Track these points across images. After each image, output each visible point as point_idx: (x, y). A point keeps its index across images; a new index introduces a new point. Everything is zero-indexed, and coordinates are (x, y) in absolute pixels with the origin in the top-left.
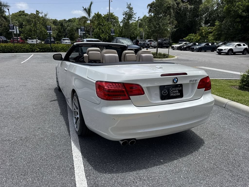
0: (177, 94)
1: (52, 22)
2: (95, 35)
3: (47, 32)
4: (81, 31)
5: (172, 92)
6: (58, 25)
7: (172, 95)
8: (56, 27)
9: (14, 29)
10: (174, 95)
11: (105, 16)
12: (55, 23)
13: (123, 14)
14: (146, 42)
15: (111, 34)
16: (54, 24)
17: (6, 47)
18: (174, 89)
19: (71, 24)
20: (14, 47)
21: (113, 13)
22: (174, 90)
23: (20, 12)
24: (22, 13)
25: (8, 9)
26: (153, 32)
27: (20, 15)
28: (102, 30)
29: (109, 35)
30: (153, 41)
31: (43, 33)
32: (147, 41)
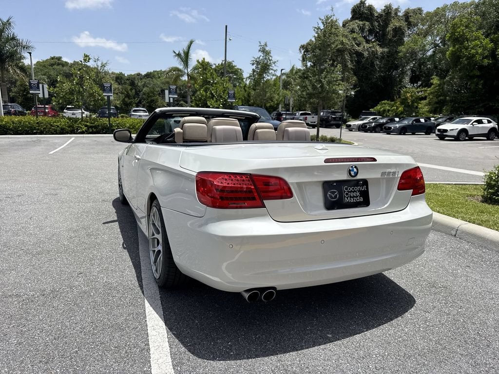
0: (358, 199)
1: (114, 79)
2: (198, 102)
3: (104, 94)
4: (170, 93)
5: (347, 194)
6: (125, 83)
7: (347, 200)
8: (120, 87)
9: (38, 88)
10: (352, 200)
11: (217, 67)
12: (119, 81)
15: (229, 100)
16: (116, 81)
17: (21, 123)
18: (351, 189)
19: (151, 82)
20: (38, 123)
21: (233, 61)
22: (351, 191)
23: (52, 58)
24: (57, 60)
25: (30, 53)
26: (310, 96)
27: (52, 65)
28: (212, 94)
29: (224, 102)
30: (309, 115)
31: (94, 96)
32: (297, 114)
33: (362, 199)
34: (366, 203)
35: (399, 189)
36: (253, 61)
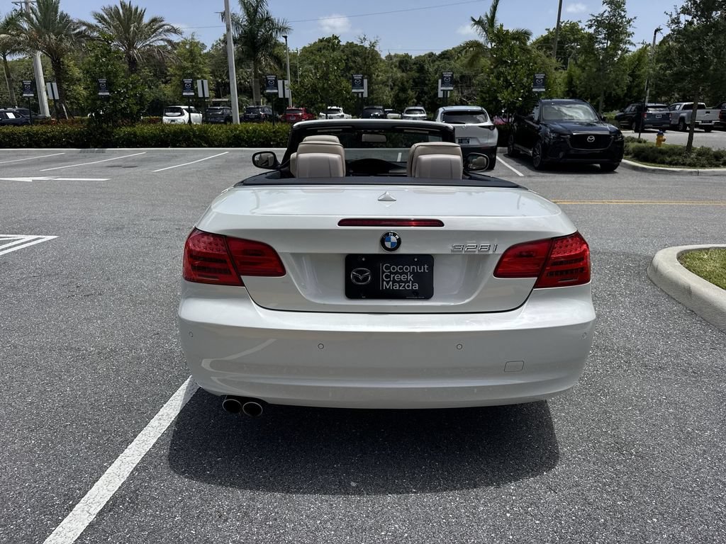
0: (408, 286)
1: (397, 64)
2: (484, 96)
3: (353, 91)
4: (443, 83)
5: (387, 277)
6: (411, 69)
7: (386, 286)
8: (404, 74)
9: (276, 86)
10: (397, 287)
11: (551, 33)
12: (403, 66)
13: (590, 23)
14: (674, 109)
15: (534, 90)
16: (400, 67)
17: (256, 132)
18: (397, 269)
19: (447, 65)
20: (274, 132)
21: (580, 22)
22: (396, 273)
23: (321, 41)
24: (326, 43)
25: (286, 37)
26: (679, 76)
27: (319, 50)
28: (506, 80)
29: (527, 94)
30: (701, 107)
31: (342, 94)
32: (678, 107)
33: (416, 287)
34: (425, 292)
35: (497, 274)
36: (591, 21)
